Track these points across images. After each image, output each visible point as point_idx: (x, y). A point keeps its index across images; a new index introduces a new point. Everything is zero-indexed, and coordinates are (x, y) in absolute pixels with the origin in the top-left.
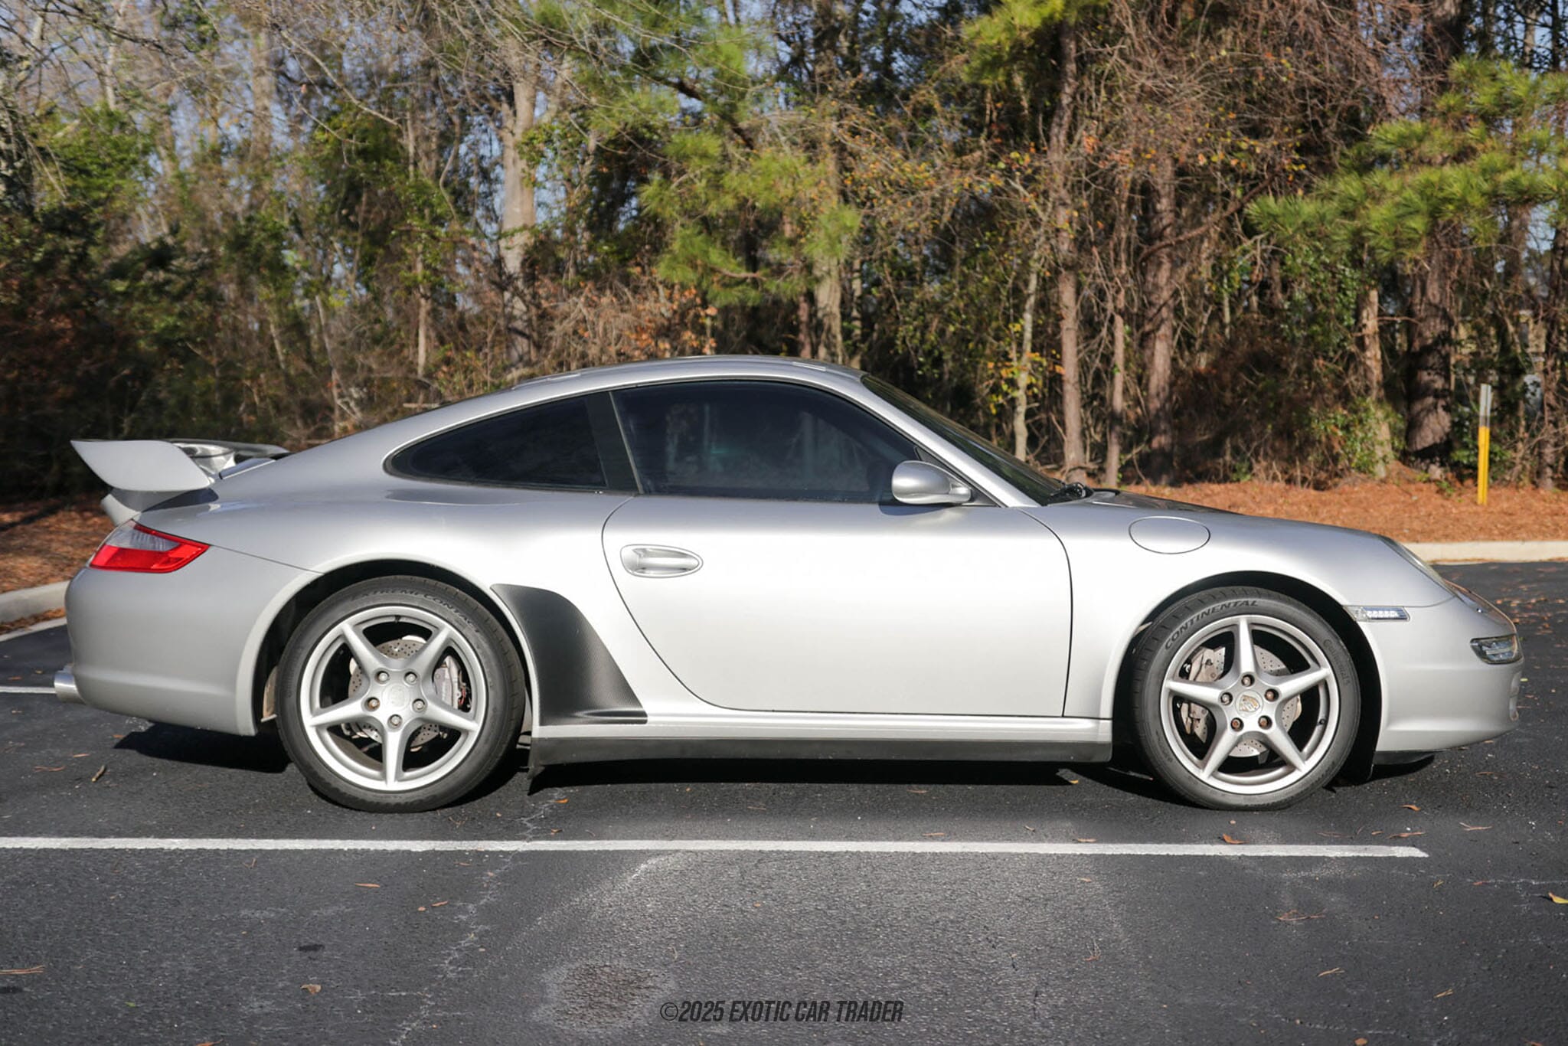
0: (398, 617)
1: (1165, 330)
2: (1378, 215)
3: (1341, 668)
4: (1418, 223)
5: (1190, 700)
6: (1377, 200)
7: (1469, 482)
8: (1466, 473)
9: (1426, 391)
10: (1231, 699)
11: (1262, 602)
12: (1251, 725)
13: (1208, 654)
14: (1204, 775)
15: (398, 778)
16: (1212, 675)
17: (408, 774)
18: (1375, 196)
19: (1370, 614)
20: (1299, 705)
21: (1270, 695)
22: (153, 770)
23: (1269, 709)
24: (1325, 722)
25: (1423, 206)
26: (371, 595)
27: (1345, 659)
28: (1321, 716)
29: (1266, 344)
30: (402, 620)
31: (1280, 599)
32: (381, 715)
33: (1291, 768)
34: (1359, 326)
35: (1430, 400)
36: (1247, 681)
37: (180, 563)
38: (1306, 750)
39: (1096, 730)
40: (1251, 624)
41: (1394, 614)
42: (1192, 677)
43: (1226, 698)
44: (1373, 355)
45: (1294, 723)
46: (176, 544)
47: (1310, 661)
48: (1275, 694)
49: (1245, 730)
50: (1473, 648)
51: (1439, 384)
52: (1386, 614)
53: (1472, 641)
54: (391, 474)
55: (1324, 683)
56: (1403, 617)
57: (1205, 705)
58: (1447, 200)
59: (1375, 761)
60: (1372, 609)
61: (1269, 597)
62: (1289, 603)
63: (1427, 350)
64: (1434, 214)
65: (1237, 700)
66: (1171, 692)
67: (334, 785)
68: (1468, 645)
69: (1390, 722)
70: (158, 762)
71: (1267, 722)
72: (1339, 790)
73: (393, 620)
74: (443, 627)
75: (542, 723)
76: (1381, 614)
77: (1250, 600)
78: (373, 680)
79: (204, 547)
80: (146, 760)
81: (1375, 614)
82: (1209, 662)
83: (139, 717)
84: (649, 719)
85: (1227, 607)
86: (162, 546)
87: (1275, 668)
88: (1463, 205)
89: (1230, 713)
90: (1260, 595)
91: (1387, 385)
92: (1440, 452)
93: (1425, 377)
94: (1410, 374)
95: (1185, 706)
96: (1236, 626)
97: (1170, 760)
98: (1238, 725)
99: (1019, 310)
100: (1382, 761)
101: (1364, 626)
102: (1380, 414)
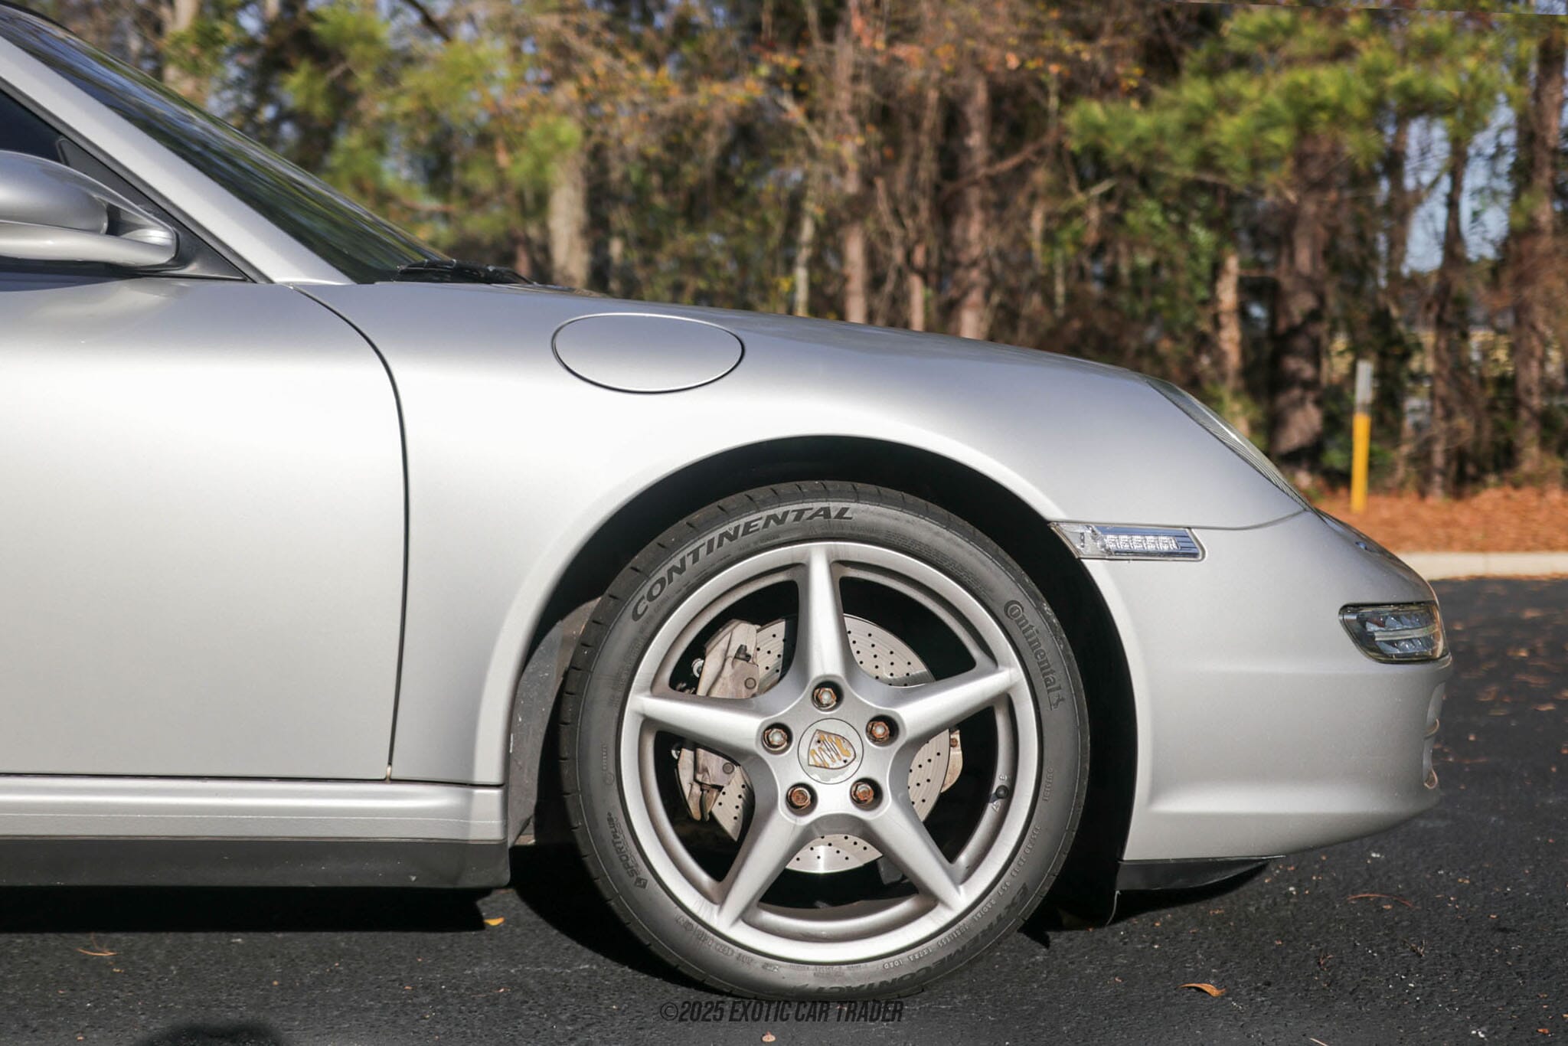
1: (975, 297)
2: (1229, 128)
3: (1045, 670)
4: (1280, 137)
5: (695, 742)
6: (1232, 112)
7: (1342, 492)
8: (1340, 479)
9: (1294, 380)
10: (789, 739)
11: (863, 511)
12: (834, 799)
13: (742, 633)
14: (722, 919)
16: (749, 683)
18: (1229, 104)
19: (1110, 541)
20: (957, 753)
21: (880, 730)
23: (878, 764)
24: (1008, 793)
25: (1288, 115)
27: (1053, 646)
28: (1000, 779)
29: (1102, 322)
31: (904, 506)
33: (930, 901)
34: (1212, 300)
35: (1296, 393)
36: (826, 697)
38: (963, 859)
39: (464, 814)
40: (837, 564)
41: (1167, 544)
42: (702, 690)
43: (777, 737)
44: (1230, 337)
45: (943, 797)
47: (976, 652)
48: (893, 726)
49: (822, 810)
50: (1346, 624)
51: (1308, 372)
52: (1150, 544)
53: (1345, 609)
55: (1006, 700)
56: (1188, 551)
57: (733, 755)
58: (1320, 107)
59: (1123, 883)
60: (1118, 530)
61: (879, 500)
62: (925, 513)
63: (1294, 331)
64: (1303, 127)
65: (804, 741)
66: (648, 722)
68: (1335, 619)
69: (1154, 794)
71: (869, 793)
72: (1057, 939)
76: (1137, 543)
77: (835, 506)
81: (1123, 542)
82: (743, 654)
85: (779, 521)
87: (900, 671)
88: (1338, 113)
89: (786, 771)
90: (858, 498)
91: (1247, 372)
92: (1308, 456)
93: (1292, 364)
94: (1275, 360)
95: (686, 756)
96: (801, 567)
97: (642, 883)
98: (802, 799)
99: (790, 264)
100: (1139, 884)
101: (1098, 570)
102: (1237, 407)
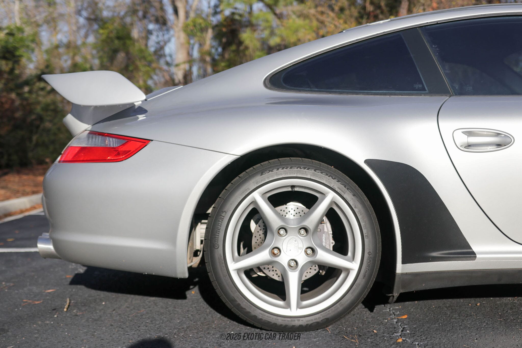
0: (293, 187)
15: (299, 307)
17: (305, 303)
22: (101, 301)
26: (275, 171)
30: (296, 189)
32: (284, 259)
37: (128, 154)
46: (124, 141)
54: (270, 89)
67: (253, 313)
70: (103, 294)
73: (290, 189)
74: (328, 193)
75: (404, 262)
78: (276, 234)
79: (144, 142)
80: (94, 293)
83: (77, 262)
84: (478, 256)
86: (112, 143)
